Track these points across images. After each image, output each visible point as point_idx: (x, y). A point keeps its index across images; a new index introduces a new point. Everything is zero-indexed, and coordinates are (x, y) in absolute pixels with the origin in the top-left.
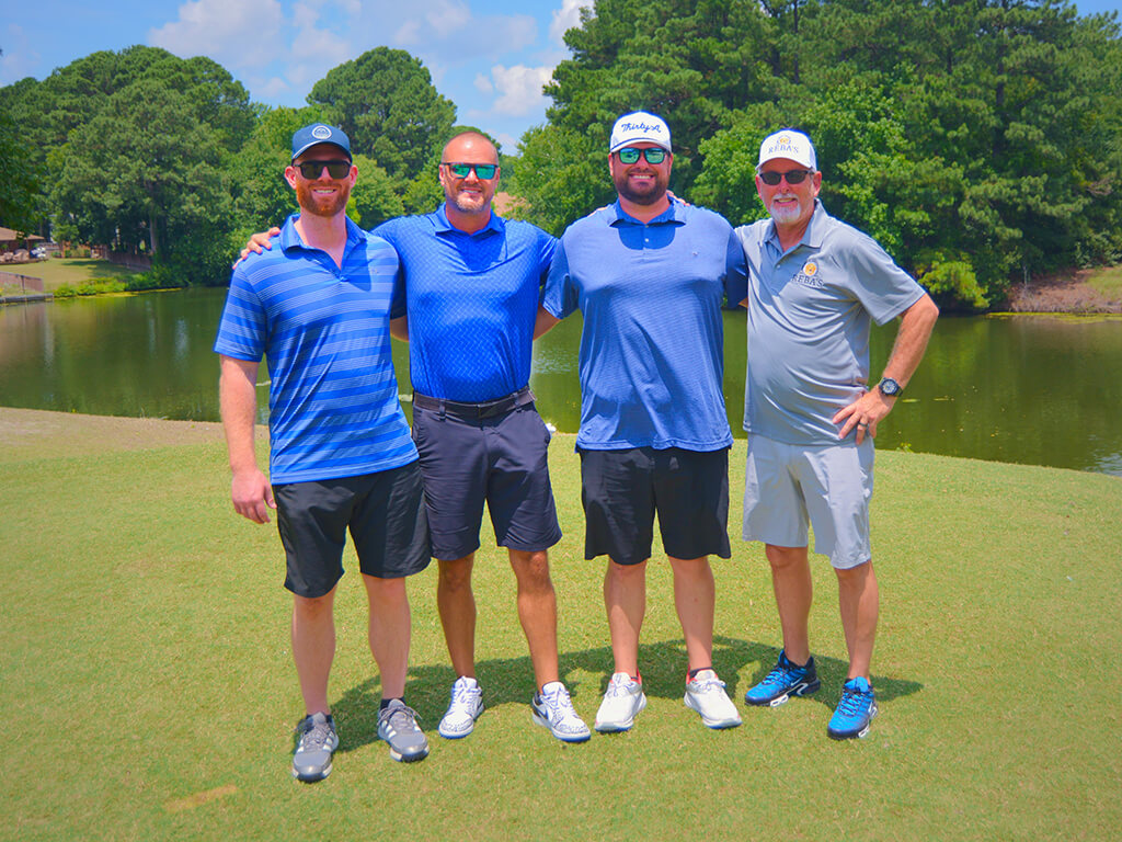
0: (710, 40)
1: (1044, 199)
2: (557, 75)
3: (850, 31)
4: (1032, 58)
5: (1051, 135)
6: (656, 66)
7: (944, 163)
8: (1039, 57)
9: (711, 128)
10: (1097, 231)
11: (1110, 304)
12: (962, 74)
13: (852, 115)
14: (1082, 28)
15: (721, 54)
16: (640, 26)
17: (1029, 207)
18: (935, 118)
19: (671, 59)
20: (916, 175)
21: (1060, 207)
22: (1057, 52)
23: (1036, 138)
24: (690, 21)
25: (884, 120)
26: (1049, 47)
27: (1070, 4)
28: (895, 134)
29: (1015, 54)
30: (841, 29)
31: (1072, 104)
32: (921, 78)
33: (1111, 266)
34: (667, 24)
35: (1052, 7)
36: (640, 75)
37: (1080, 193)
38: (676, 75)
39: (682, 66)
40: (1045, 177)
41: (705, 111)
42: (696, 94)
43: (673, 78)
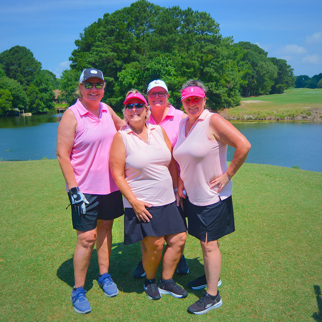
0: (118, 44)
1: (215, 89)
2: (73, 54)
3: (159, 41)
4: (210, 49)
5: (217, 71)
6: (103, 51)
7: (187, 79)
8: (212, 49)
9: (120, 69)
10: (229, 98)
11: (234, 118)
12: (191, 54)
13: (160, 66)
14: (223, 41)
15: (122, 48)
16: (98, 39)
17: (211, 91)
18: (184, 66)
19: (108, 49)
20: (179, 82)
21: (219, 91)
22: (217, 47)
23: (212, 72)
24: (113, 38)
25: (170, 67)
26: (215, 46)
27: (220, 34)
28: (173, 71)
29: (205, 48)
30: (157, 40)
31: (221, 62)
32: (180, 54)
33: (233, 107)
34: (106, 38)
35: (215, 35)
36: (98, 54)
37: (225, 87)
38: (109, 54)
39: (111, 51)
40: (215, 82)
41: (118, 64)
42: (115, 59)
43: (108, 55)
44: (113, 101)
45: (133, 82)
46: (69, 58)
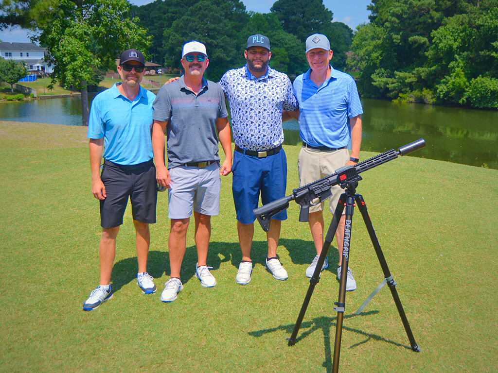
41: (435, 18)
42: (431, 10)
43: (422, 3)
44: (423, 72)
45: (455, 45)
46: (368, 6)
